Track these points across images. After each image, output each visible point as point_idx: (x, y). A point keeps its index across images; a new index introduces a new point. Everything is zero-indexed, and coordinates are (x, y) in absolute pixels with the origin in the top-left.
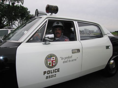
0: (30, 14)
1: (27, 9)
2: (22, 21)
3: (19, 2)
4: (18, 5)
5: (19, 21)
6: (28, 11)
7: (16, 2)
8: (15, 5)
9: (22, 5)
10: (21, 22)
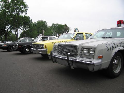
0: (32, 22)
1: (30, 17)
2: (25, 28)
3: (23, 13)
4: (22, 15)
5: (21, 29)
6: (30, 19)
7: (21, 13)
8: (20, 15)
9: (25, 15)
10: (23, 29)
